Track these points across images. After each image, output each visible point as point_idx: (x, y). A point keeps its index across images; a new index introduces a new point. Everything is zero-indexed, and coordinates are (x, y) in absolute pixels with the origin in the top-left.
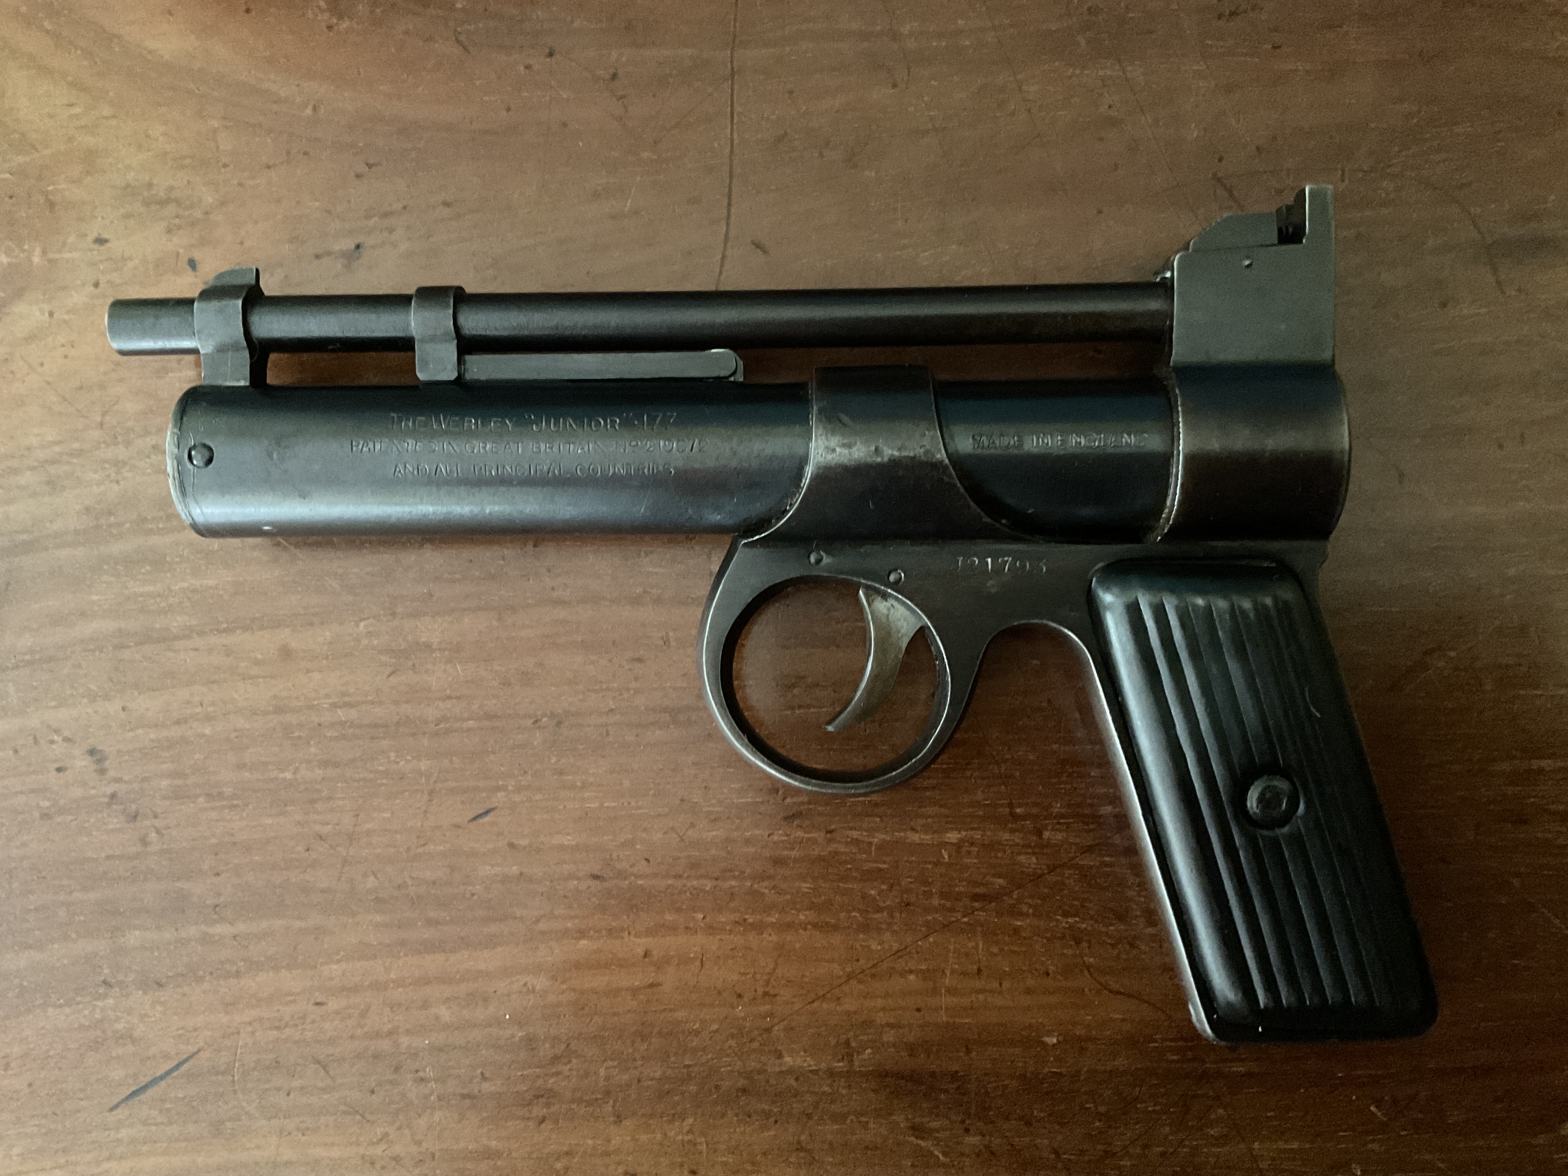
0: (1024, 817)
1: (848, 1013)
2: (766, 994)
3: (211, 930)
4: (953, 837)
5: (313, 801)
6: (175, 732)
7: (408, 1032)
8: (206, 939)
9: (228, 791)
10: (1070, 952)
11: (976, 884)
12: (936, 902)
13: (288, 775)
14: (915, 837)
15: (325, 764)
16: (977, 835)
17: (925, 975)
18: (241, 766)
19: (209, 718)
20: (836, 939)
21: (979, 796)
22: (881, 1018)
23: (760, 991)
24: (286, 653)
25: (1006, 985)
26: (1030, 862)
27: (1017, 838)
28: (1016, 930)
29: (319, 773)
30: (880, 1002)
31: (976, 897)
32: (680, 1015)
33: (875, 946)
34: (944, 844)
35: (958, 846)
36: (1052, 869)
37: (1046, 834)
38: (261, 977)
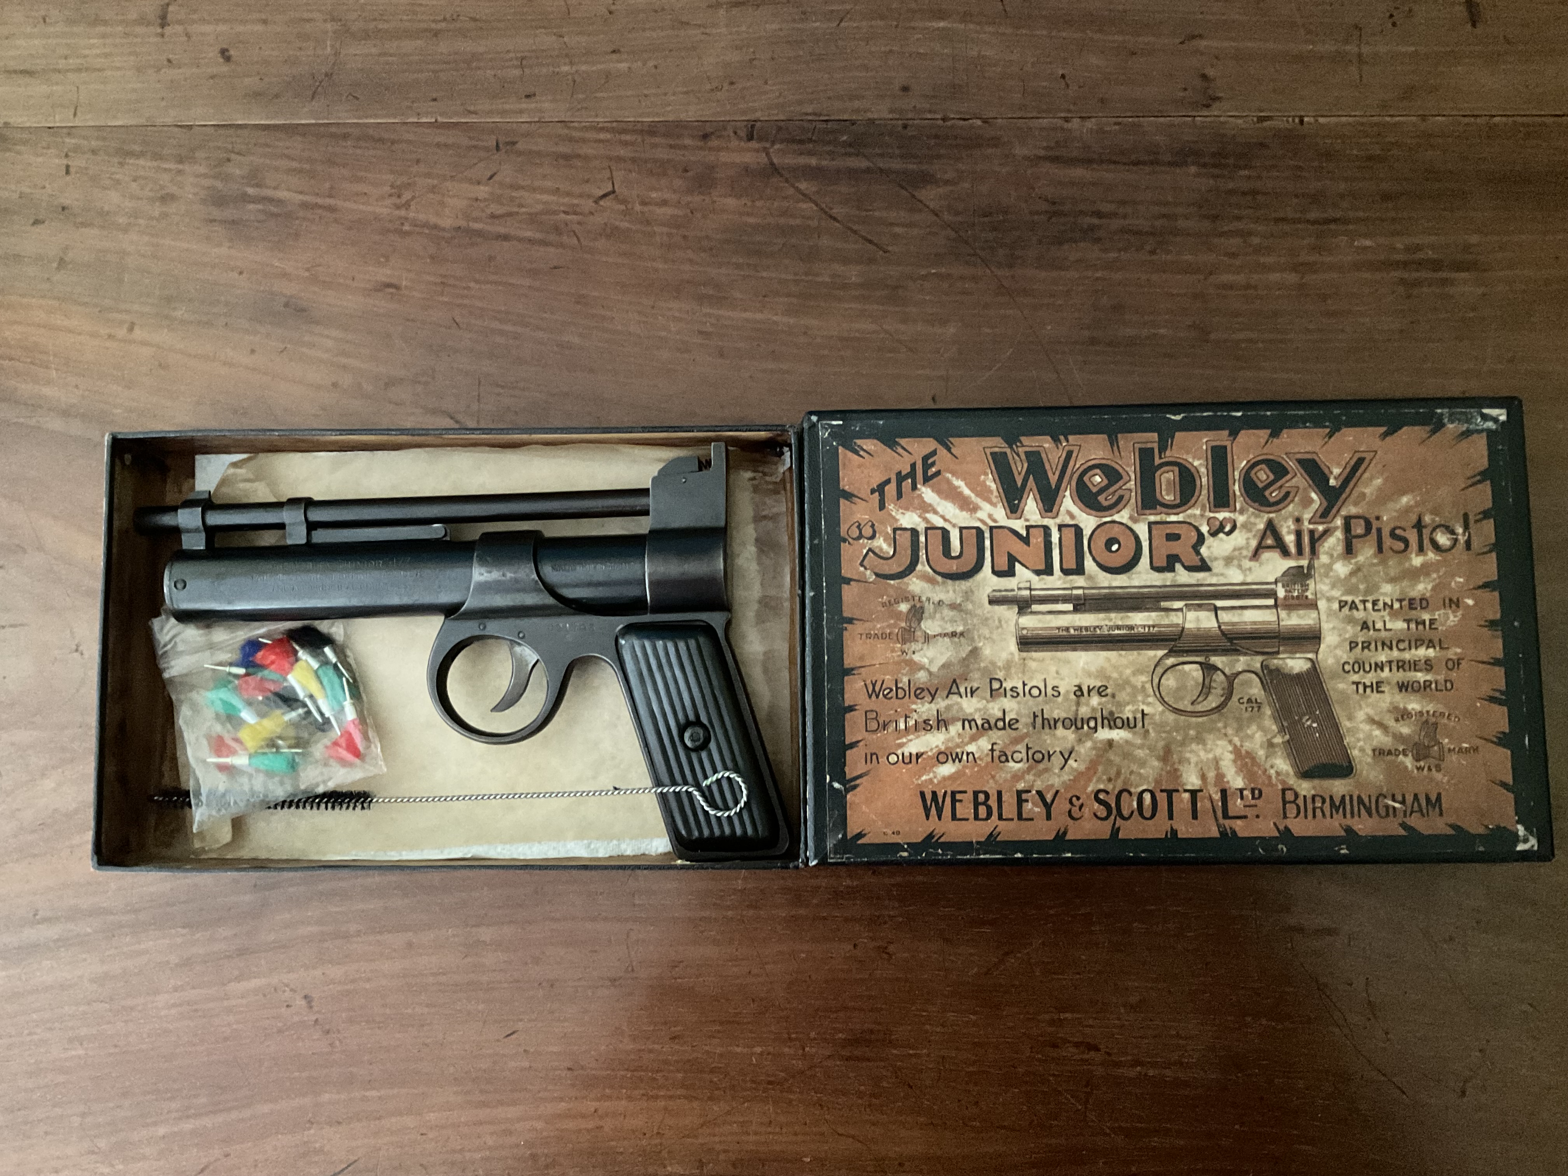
0: (796, 1039)
1: (702, 1145)
2: (658, 1133)
3: (368, 1094)
4: (758, 1050)
5: (423, 1026)
6: (350, 987)
7: (469, 1151)
8: (364, 1099)
9: (378, 1019)
10: (817, 1112)
11: (768, 1075)
12: (749, 1085)
13: (409, 1011)
14: (739, 1050)
15: (427, 1006)
16: (771, 1049)
17: (742, 1124)
18: (384, 1006)
19: (368, 980)
20: (695, 1104)
21: (773, 1028)
22: (718, 1147)
23: (655, 1131)
24: (410, 945)
25: (784, 1130)
26: (799, 1064)
27: (792, 1051)
28: (791, 1101)
29: (426, 1010)
30: (717, 1139)
31: (770, 1083)
32: (613, 1143)
33: (715, 1108)
34: (753, 1054)
35: (761, 1054)
36: (810, 1068)
37: (807, 1049)
38: (393, 1120)
